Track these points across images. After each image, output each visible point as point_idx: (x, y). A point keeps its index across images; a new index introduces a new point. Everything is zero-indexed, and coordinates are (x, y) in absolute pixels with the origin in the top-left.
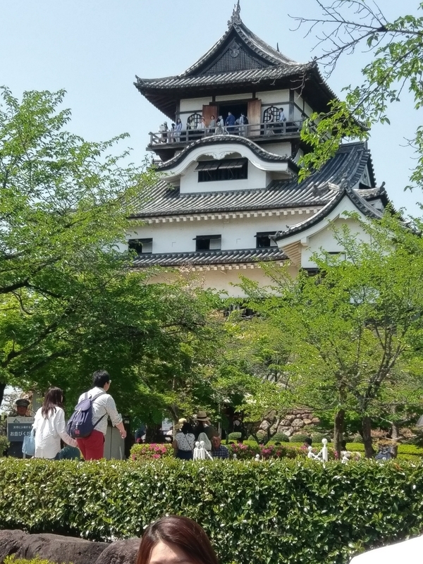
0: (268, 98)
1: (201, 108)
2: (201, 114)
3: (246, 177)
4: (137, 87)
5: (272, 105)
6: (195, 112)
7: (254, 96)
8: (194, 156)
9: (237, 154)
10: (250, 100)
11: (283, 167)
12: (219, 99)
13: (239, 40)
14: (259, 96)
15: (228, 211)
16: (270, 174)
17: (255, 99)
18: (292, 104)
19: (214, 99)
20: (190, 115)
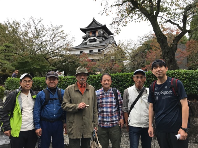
0: (99, 30)
1: (89, 32)
3: (96, 42)
4: (80, 29)
8: (89, 39)
11: (101, 40)
12: (92, 31)
13: (94, 22)
15: (94, 47)
16: (100, 41)
17: (97, 30)
18: (102, 31)
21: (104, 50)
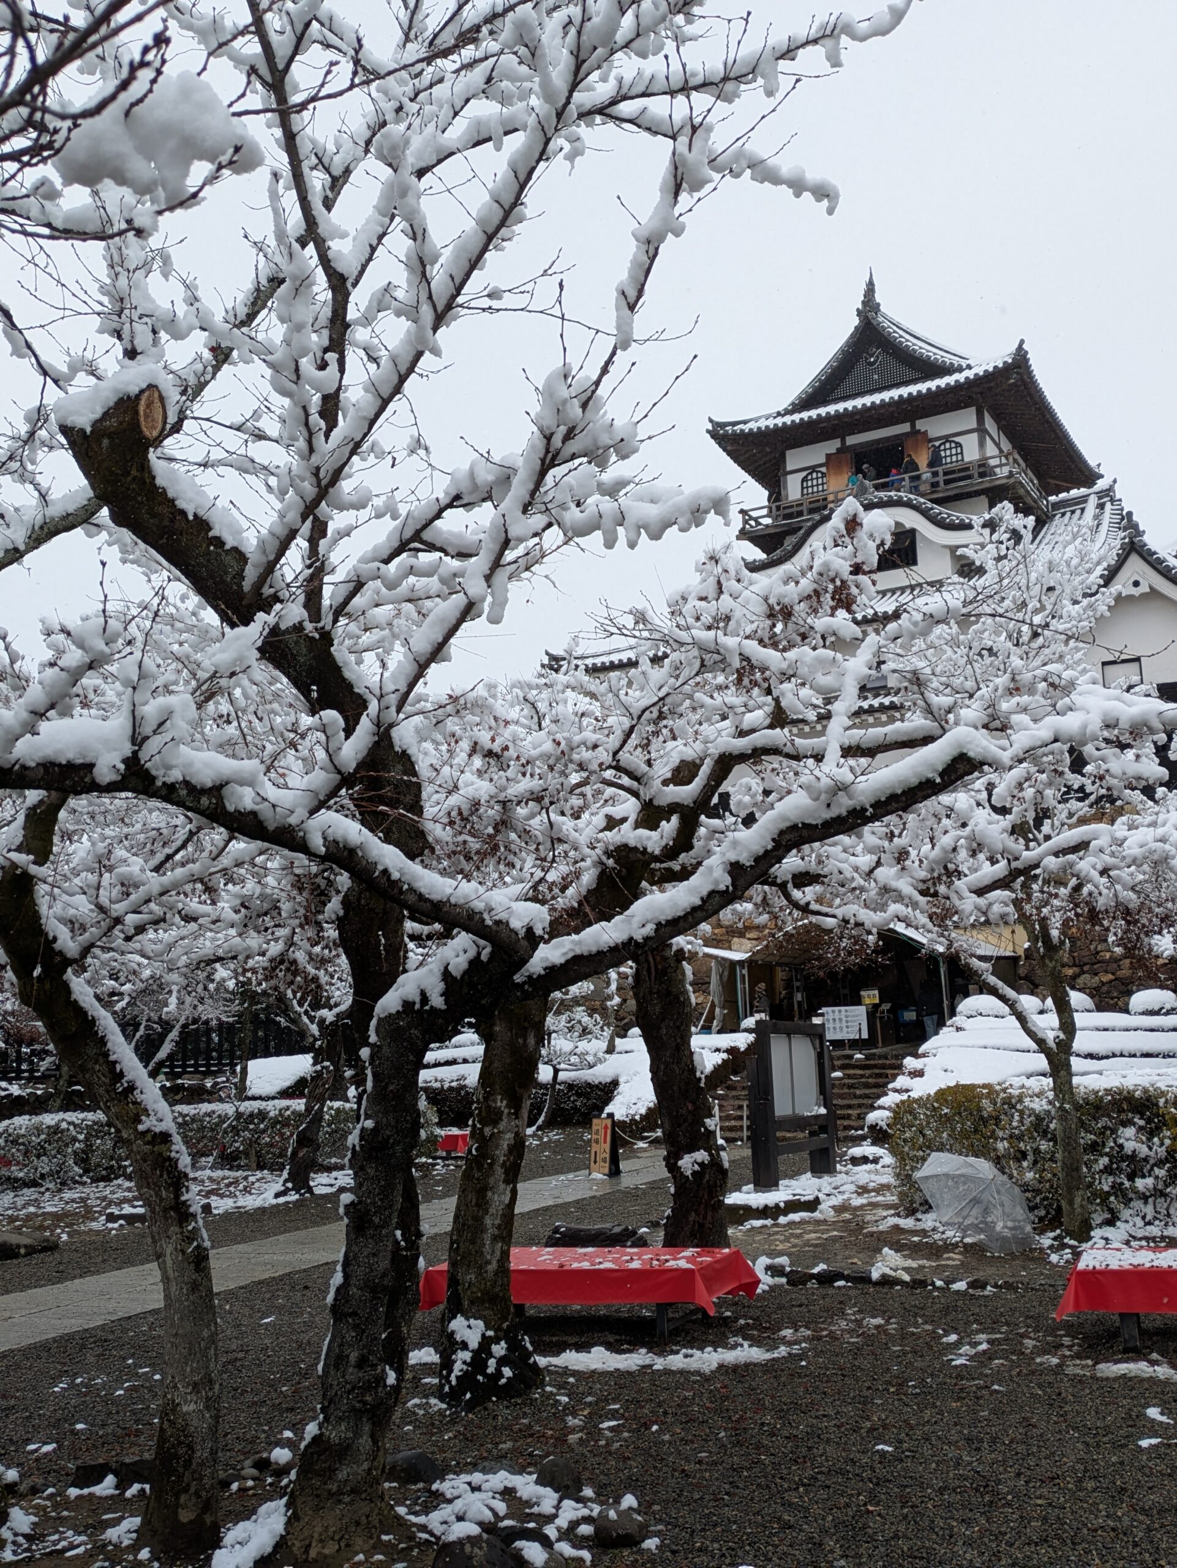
1: (823, 460)
2: (824, 469)
3: (914, 562)
4: (713, 437)
5: (947, 439)
6: (813, 469)
7: (913, 426)
9: (903, 524)
10: (906, 435)
13: (880, 339)
14: (921, 425)
17: (915, 432)
18: (981, 430)
19: (843, 441)
20: (804, 474)
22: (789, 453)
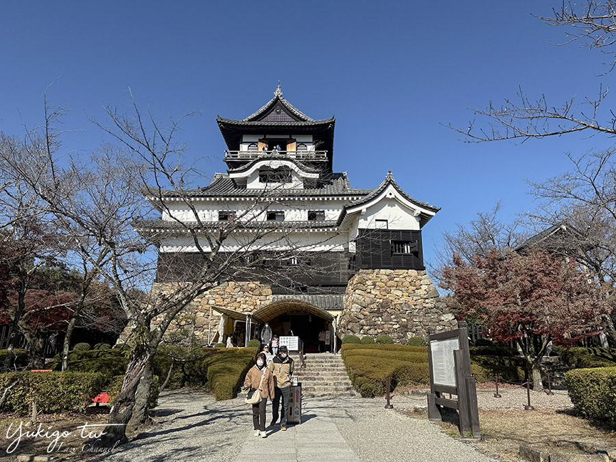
0: (300, 139)
1: (257, 141)
2: (257, 144)
3: (290, 181)
5: (302, 143)
6: (253, 143)
7: (290, 137)
8: (258, 165)
9: (286, 166)
10: (288, 139)
11: (317, 176)
12: (269, 137)
13: (281, 105)
14: (293, 137)
16: (305, 180)
17: (291, 139)
18: (313, 143)
19: (265, 137)
20: (250, 144)
21: (363, 208)
22: (244, 136)
